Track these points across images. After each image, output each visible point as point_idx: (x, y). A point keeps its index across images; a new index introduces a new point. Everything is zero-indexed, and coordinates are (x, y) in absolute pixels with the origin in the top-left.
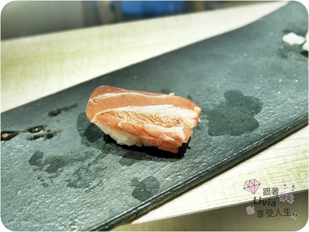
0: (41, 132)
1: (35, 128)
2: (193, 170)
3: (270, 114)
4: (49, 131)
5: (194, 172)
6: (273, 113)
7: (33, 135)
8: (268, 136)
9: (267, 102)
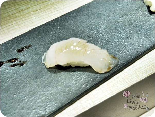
0: (16, 62)
1: (12, 59)
2: (94, 81)
3: (127, 52)
4: (20, 61)
5: (94, 82)
6: (128, 51)
7: (12, 64)
8: (125, 64)
9: (125, 45)
